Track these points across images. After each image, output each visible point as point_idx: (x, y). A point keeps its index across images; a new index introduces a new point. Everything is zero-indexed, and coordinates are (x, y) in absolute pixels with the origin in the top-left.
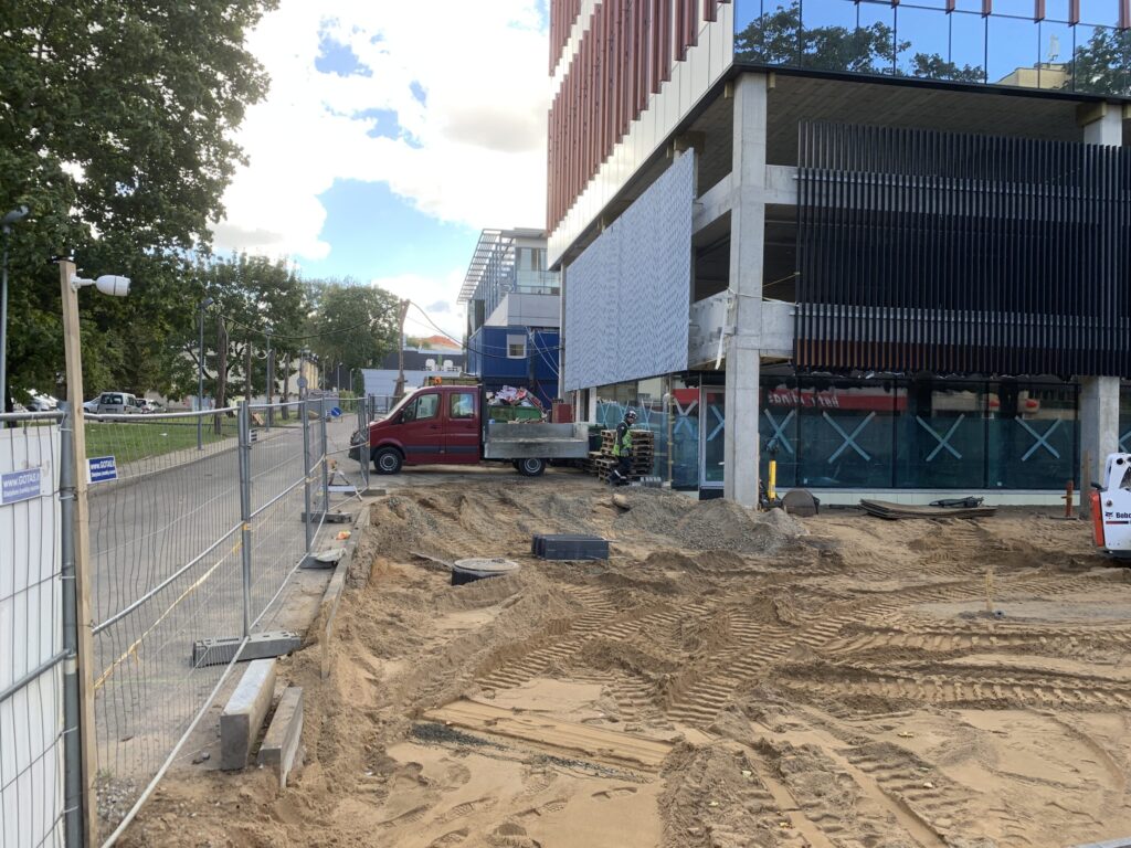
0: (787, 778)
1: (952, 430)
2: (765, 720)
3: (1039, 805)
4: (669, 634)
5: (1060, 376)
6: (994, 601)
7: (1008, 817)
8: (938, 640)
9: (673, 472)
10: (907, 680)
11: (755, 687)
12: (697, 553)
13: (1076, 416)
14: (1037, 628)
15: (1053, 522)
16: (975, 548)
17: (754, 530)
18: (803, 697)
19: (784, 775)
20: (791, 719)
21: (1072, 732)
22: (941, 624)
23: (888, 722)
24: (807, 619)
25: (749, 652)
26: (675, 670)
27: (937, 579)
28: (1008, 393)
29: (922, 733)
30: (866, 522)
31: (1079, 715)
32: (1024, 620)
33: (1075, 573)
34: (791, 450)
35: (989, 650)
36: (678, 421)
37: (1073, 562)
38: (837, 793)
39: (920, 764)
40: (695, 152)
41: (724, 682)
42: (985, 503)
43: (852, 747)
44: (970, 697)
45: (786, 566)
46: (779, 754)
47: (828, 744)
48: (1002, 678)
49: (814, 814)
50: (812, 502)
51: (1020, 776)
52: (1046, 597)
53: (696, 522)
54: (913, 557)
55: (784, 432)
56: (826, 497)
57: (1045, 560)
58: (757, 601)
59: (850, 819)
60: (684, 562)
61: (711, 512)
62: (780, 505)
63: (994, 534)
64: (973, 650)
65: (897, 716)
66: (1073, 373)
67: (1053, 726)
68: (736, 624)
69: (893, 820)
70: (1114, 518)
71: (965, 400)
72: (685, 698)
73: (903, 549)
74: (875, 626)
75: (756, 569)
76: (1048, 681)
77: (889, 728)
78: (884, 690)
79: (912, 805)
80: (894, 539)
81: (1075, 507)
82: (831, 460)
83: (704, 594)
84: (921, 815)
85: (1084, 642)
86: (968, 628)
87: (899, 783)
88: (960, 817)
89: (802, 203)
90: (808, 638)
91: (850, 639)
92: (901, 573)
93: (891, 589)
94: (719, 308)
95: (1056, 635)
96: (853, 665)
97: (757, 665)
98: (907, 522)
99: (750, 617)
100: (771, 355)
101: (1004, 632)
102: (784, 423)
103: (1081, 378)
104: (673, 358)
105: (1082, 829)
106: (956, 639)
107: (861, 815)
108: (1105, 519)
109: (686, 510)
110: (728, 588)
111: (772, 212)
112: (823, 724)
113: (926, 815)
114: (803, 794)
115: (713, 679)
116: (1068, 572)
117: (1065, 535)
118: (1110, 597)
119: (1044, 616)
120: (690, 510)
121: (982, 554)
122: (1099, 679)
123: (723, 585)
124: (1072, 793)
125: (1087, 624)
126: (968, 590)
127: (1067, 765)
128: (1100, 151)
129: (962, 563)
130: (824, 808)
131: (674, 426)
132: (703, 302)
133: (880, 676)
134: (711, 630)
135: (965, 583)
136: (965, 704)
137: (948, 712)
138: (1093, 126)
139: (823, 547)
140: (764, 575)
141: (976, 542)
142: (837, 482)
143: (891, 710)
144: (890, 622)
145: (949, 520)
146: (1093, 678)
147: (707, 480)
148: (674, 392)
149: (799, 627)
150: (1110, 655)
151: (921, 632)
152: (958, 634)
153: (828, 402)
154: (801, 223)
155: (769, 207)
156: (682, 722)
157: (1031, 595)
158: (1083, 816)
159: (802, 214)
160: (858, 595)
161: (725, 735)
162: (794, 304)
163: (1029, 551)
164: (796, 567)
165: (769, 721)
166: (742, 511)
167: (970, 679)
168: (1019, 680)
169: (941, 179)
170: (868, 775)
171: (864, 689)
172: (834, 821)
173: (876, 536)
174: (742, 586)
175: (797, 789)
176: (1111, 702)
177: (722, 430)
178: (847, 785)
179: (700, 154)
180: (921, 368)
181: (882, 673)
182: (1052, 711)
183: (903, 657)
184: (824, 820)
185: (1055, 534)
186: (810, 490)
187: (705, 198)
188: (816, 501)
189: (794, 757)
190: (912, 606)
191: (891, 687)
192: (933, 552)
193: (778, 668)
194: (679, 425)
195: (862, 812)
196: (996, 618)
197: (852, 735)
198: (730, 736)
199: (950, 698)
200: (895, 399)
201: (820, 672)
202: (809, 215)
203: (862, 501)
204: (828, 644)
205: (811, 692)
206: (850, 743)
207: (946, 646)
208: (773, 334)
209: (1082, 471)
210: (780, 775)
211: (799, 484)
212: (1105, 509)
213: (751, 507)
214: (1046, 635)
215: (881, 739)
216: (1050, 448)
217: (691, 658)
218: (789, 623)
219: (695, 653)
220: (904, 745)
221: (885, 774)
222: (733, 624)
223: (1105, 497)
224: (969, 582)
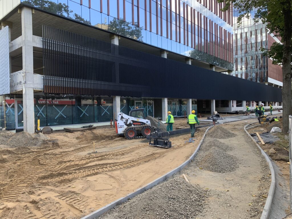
0: (40, 208)
1: (86, 109)
2: (34, 194)
3: (103, 196)
4: (4, 175)
5: (109, 96)
6: (95, 149)
7: (97, 201)
8: (82, 161)
9: (6, 125)
10: (74, 173)
11: (32, 185)
12: (15, 149)
13: (112, 105)
14: (104, 154)
15: (108, 129)
16: (91, 137)
17: (33, 139)
18: (47, 184)
19: (39, 208)
20: (43, 191)
21: (111, 177)
22: (83, 157)
23: (69, 185)
24: (49, 162)
25: (30, 175)
26: (5, 186)
27: (82, 146)
28: (99, 100)
29: (77, 186)
30: (65, 134)
31: (112, 172)
32: (102, 152)
33: (112, 140)
34: (44, 116)
35: (94, 161)
36: (7, 110)
37: (112, 137)
38: (55, 208)
39: (77, 194)
40: (9, 27)
41: (22, 185)
42: (94, 126)
43: (59, 194)
44: (89, 173)
45: (43, 148)
46: (38, 202)
47: (53, 195)
48: (96, 167)
49: (48, 216)
50: (50, 130)
51: (100, 190)
52: (106, 146)
53: (14, 139)
54: (77, 141)
55: (42, 111)
56: (54, 128)
57: (107, 138)
58: (34, 159)
59: (58, 214)
60: (9, 152)
61: (20, 136)
62: (41, 132)
63: (96, 133)
64: (90, 162)
65: (72, 183)
66: (111, 95)
67: (107, 176)
68: (27, 168)
69: (69, 211)
70: (119, 127)
71: (89, 102)
72: (8, 194)
73: (75, 139)
74: (67, 160)
75: (33, 150)
76: (106, 166)
77: (69, 187)
78: (69, 177)
79: (74, 205)
80: (72, 137)
81: (113, 125)
82: (56, 118)
83: (16, 161)
84: (76, 207)
85: (113, 155)
86: (89, 157)
87: (72, 200)
88: (86, 205)
89: (44, 48)
90: (48, 167)
91: (60, 165)
92: (74, 145)
93: (71, 150)
94: (19, 75)
95: (108, 155)
96: (61, 172)
97: (33, 178)
98: (76, 133)
99: (31, 165)
100: (37, 89)
101: (97, 156)
102: (42, 109)
103: (113, 96)
104: (5, 90)
105: (112, 198)
106: (87, 160)
107: (61, 212)
108: (118, 127)
109: (11, 136)
110: (24, 157)
111: (35, 49)
112: (52, 190)
113: (78, 207)
114: (45, 212)
115: (18, 185)
116: (111, 140)
117: (111, 131)
118: (118, 144)
119: (106, 151)
120: (12, 136)
121: (93, 138)
122: (116, 163)
123: (23, 157)
124: (110, 191)
125: (114, 151)
126: (89, 147)
127: (110, 184)
128: (114, 46)
129: (89, 141)
130: (51, 214)
131: (6, 111)
132: (14, 73)
133: (68, 173)
134: (18, 171)
135: (89, 146)
136: (88, 176)
137: (84, 179)
138: (113, 39)
139: (53, 142)
140: (36, 152)
141: (92, 135)
142: (58, 124)
143: (70, 182)
144: (71, 159)
145: (86, 131)
146: (115, 163)
147: (18, 126)
148: (5, 100)
149: (46, 165)
150: (118, 157)
151: (78, 160)
152: (87, 159)
153: (56, 103)
154: (44, 53)
155: (34, 48)
156: (7, 201)
157: (103, 146)
158: (112, 195)
159: (44, 51)
160: (63, 153)
161: (21, 201)
162: (43, 76)
163: (103, 136)
164: (46, 148)
165: (36, 193)
166: (29, 134)
167: (89, 169)
168: (100, 167)
169: (81, 47)
170: (64, 200)
171: (64, 178)
172: (54, 216)
173: (68, 137)
174: (29, 156)
175: (43, 211)
176: (118, 168)
177: (23, 112)
178: (57, 205)
179: (11, 28)
180: (78, 94)
181: (68, 172)
182: (107, 173)
183: (74, 167)
184: (51, 217)
185: (109, 131)
186: (50, 127)
187: (13, 42)
188: (52, 130)
189: (43, 202)
190: (76, 154)
191: (71, 175)
192: (82, 139)
193: (39, 178)
194: (8, 110)
195: (61, 211)
196: (96, 153)
197: (60, 191)
198: (23, 201)
199: (85, 175)
200: (72, 101)
201: (52, 176)
202: (46, 51)
203: (64, 128)
204: (55, 167)
205: (49, 182)
206: (59, 193)
207: (84, 162)
208: (37, 84)
209: (114, 117)
210: (38, 208)
211: (47, 125)
212: (118, 125)
213: (32, 133)
214: (106, 155)
215: (67, 190)
216: (107, 112)
217: (11, 181)
218: (43, 164)
219: (13, 179)
220: (73, 190)
221: (68, 199)
222: (26, 168)
223: (118, 122)
224: (90, 145)
